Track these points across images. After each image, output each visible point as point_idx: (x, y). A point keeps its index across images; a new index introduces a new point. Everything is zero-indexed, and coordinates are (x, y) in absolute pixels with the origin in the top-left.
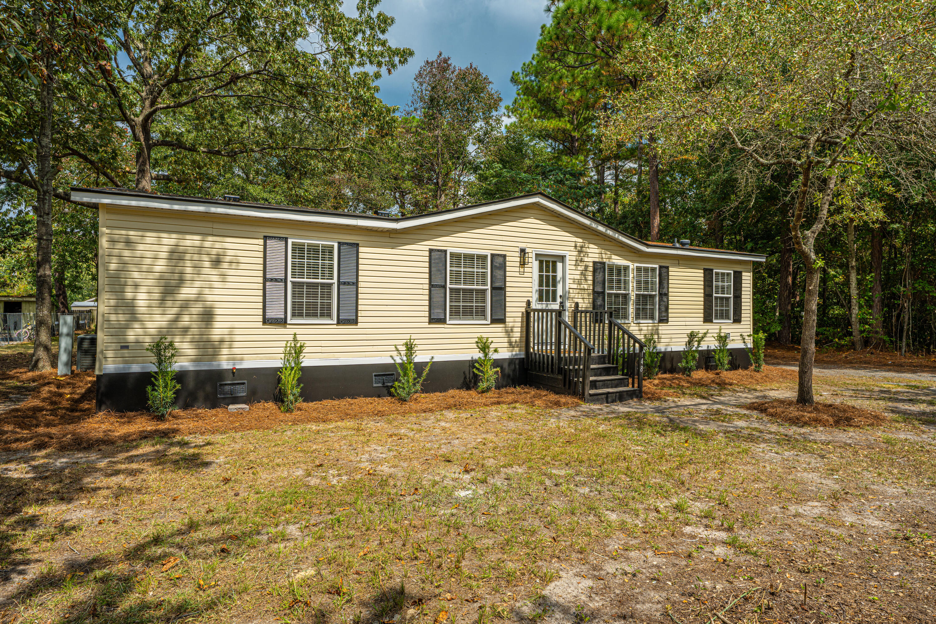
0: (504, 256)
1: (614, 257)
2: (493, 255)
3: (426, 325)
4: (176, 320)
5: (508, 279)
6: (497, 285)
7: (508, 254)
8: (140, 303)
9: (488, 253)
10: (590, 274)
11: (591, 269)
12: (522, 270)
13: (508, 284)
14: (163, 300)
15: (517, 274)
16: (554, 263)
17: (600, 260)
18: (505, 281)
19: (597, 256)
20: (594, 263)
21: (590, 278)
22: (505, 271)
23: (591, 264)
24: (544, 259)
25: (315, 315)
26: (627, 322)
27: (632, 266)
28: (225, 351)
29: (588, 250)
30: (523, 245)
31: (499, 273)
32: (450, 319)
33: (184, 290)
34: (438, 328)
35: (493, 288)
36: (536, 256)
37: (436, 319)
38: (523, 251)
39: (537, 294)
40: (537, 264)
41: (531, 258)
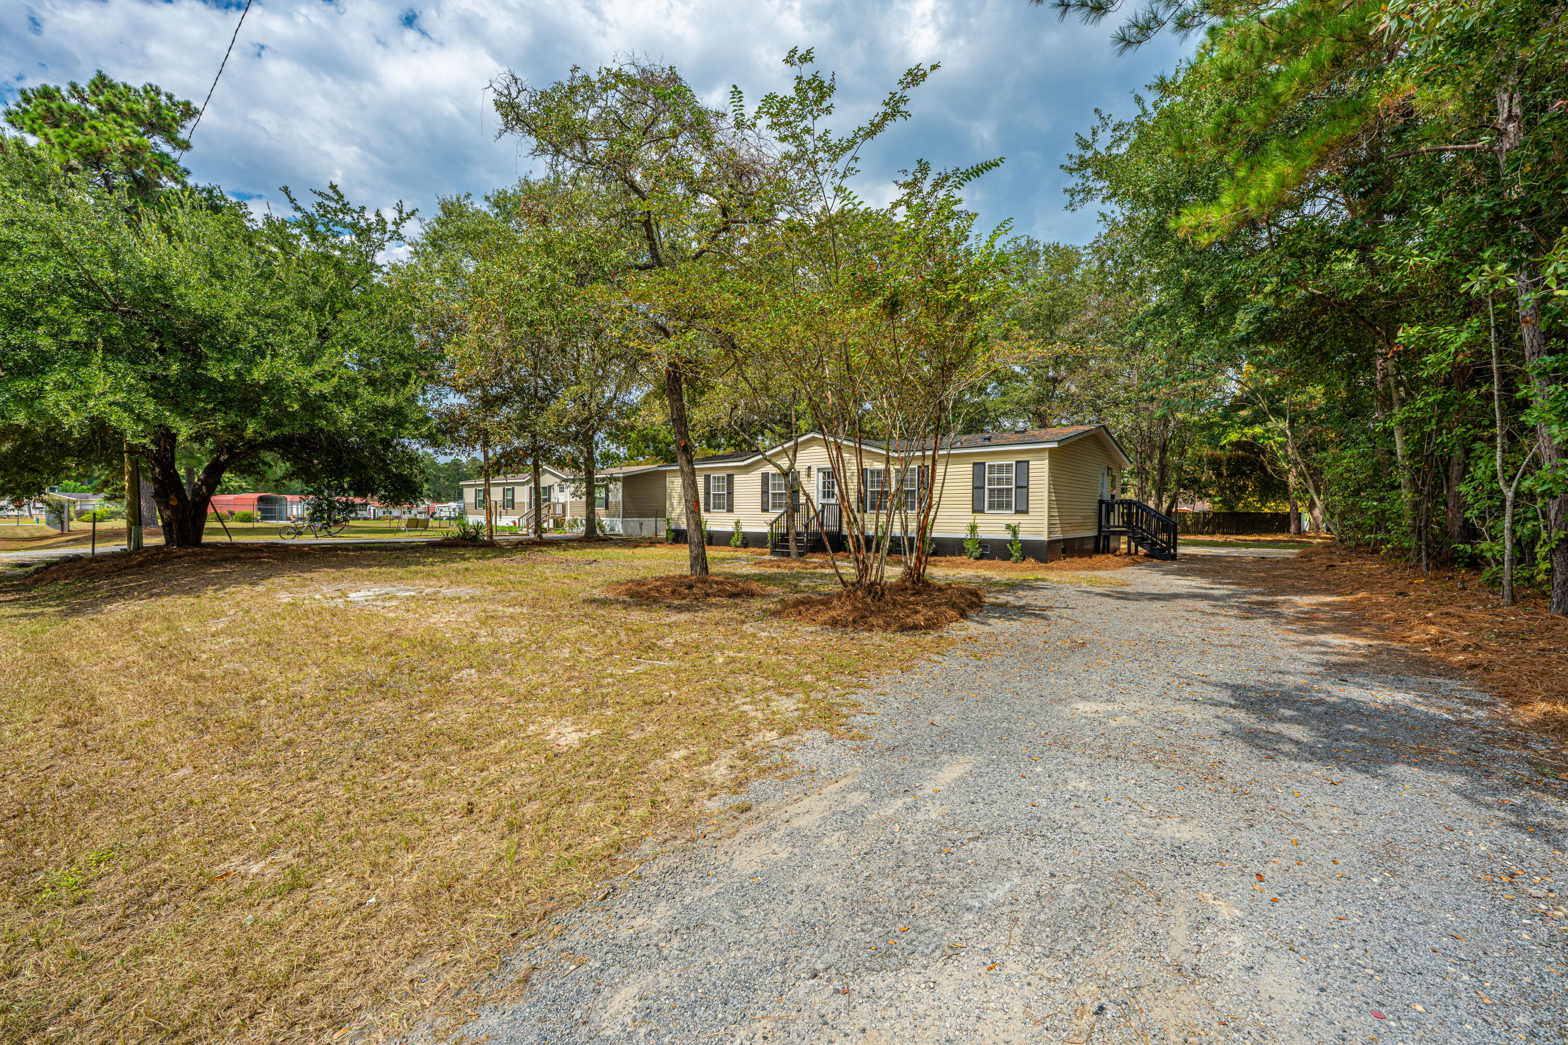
0: (799, 472)
1: (875, 463)
3: (760, 513)
5: (800, 485)
7: (801, 470)
12: (810, 479)
13: (800, 488)
15: (807, 482)
22: (799, 481)
27: (892, 469)
30: (810, 464)
32: (771, 510)
34: (765, 515)
36: (819, 470)
37: (765, 510)
38: (809, 468)
39: (821, 494)
40: (821, 474)
41: (814, 471)
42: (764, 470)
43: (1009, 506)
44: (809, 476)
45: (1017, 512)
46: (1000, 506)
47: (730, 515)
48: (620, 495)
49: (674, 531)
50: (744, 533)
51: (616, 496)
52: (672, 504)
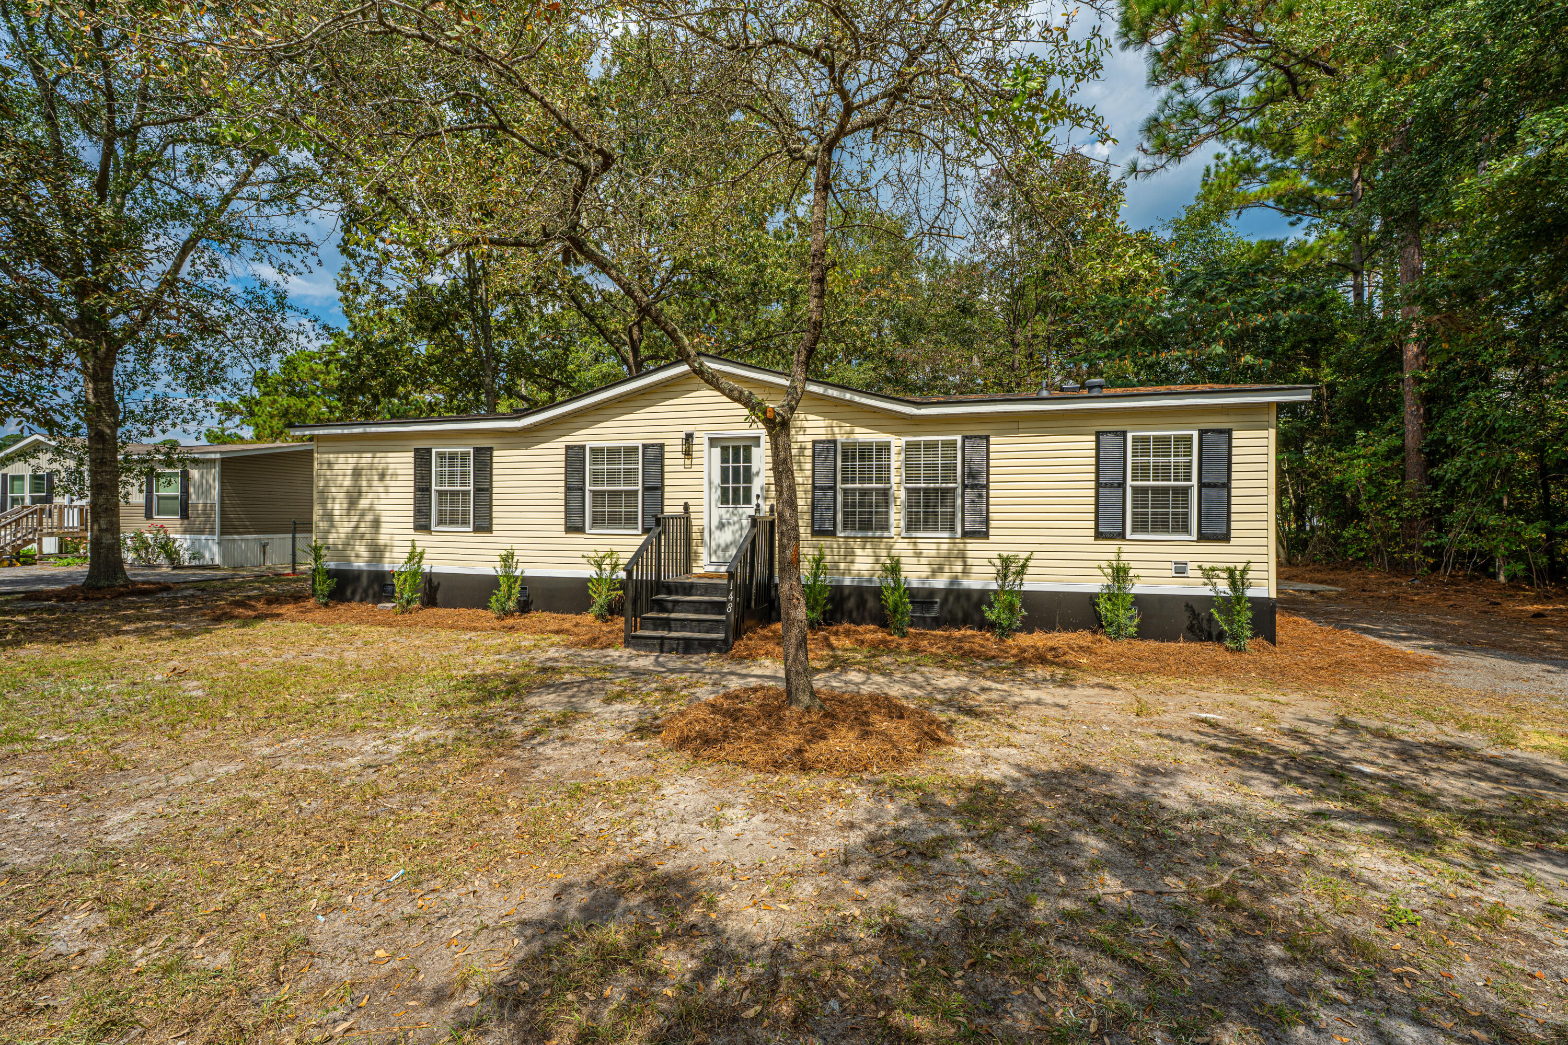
0: (662, 446)
1: (857, 430)
2: (644, 446)
3: (563, 534)
4: (357, 527)
5: (666, 475)
6: (650, 484)
7: (666, 442)
8: (336, 512)
9: (639, 444)
10: (809, 460)
11: (808, 452)
12: (688, 462)
13: (666, 482)
14: (349, 509)
15: (682, 468)
16: (747, 449)
17: (829, 437)
18: (662, 479)
19: (823, 431)
20: (814, 442)
21: (809, 466)
22: (662, 466)
23: (809, 445)
24: (731, 444)
25: (452, 523)
26: (886, 534)
27: (897, 443)
28: (387, 555)
29: (806, 424)
30: (689, 429)
31: (654, 469)
32: (592, 528)
33: (362, 501)
34: (576, 538)
35: (646, 489)
36: (713, 442)
37: (574, 527)
38: (689, 437)
39: (717, 494)
40: (717, 452)
41: (701, 444)
42: (573, 439)
43: (1182, 525)
44: (688, 453)
45: (1203, 537)
46: (1160, 524)
47: (482, 537)
48: (215, 493)
49: (330, 574)
50: (525, 580)
51: (207, 492)
52: (328, 516)
